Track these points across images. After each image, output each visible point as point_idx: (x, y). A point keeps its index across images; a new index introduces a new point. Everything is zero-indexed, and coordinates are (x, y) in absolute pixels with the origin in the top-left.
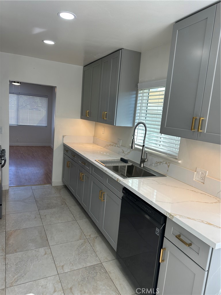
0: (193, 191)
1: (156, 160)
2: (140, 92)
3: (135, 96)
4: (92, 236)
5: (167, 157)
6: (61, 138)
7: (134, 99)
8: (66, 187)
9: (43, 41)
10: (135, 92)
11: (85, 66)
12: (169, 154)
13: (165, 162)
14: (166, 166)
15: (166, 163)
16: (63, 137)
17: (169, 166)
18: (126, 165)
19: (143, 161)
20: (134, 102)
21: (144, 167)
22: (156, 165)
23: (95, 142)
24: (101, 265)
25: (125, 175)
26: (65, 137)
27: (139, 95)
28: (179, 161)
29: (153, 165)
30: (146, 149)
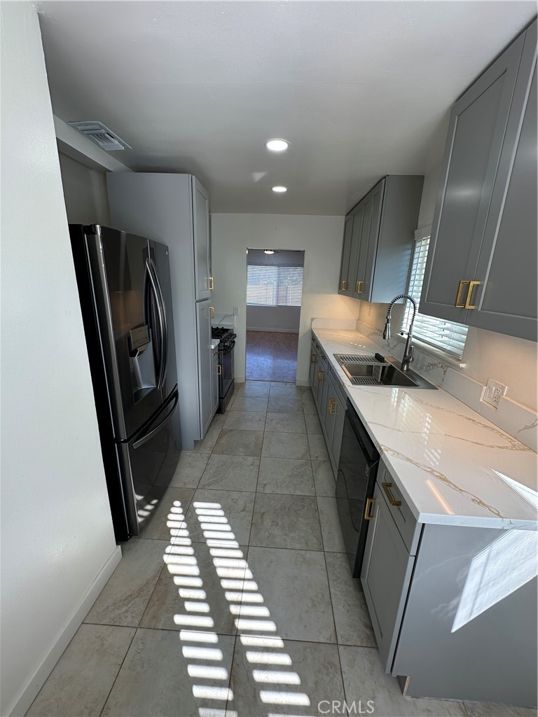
0: (470, 419)
1: (429, 360)
2: (418, 244)
3: (409, 252)
4: (320, 459)
5: (444, 356)
6: (309, 321)
7: (409, 257)
8: (310, 389)
9: (271, 189)
10: (410, 246)
11: (347, 215)
12: (449, 352)
13: (440, 365)
14: (442, 370)
15: (442, 367)
16: (312, 320)
17: (445, 372)
18: (382, 364)
19: (406, 361)
20: (408, 263)
21: (408, 370)
22: (428, 368)
23: (358, 330)
24: (314, 499)
25: (379, 381)
26: (314, 320)
27: (417, 250)
28: (461, 365)
29: (425, 368)
30: (413, 340)
